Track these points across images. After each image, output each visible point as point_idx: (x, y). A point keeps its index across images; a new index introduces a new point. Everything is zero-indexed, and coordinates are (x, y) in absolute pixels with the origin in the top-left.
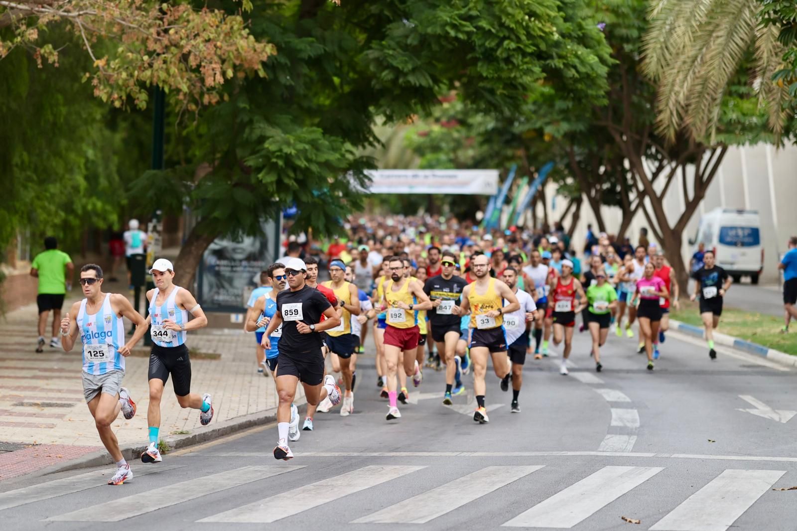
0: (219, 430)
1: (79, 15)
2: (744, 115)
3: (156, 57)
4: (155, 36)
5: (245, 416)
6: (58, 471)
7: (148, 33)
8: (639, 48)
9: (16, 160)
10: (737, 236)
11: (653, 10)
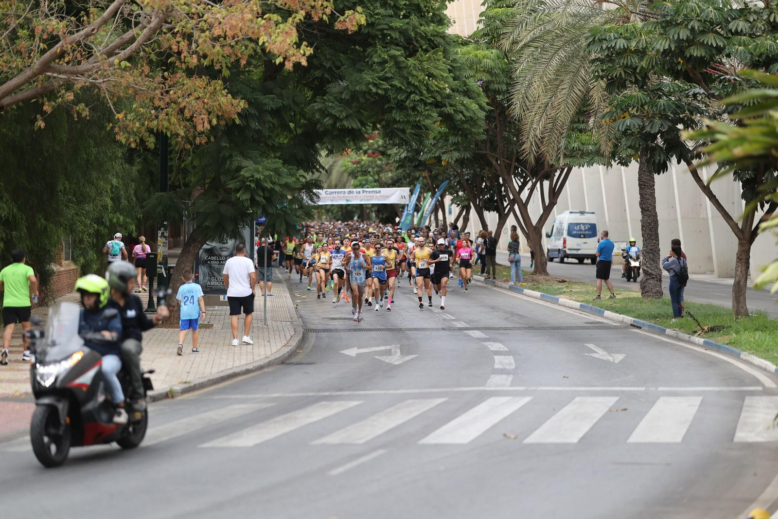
0: (213, 380)
1: (104, 82)
2: (583, 144)
3: (161, 111)
4: (159, 96)
5: (231, 369)
7: (154, 93)
8: (507, 97)
9: (60, 187)
10: (581, 230)
11: (516, 71)
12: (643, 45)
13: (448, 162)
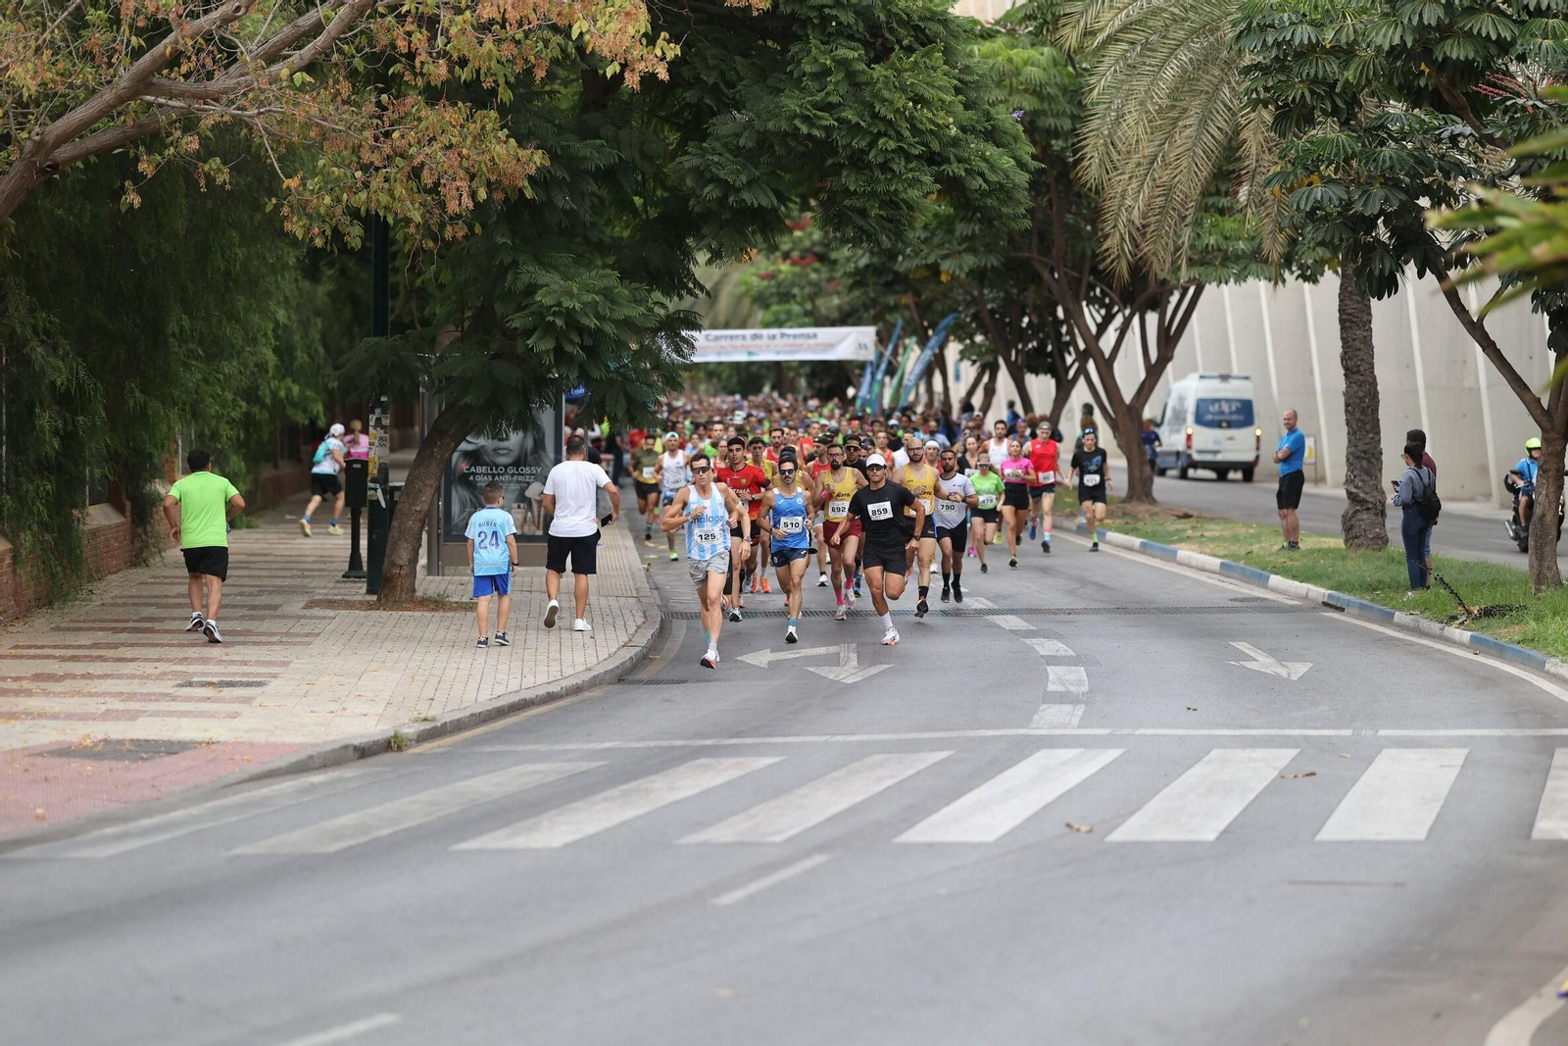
0: (480, 714)
1: (260, 113)
2: (1226, 238)
3: (374, 173)
4: (371, 142)
5: (517, 692)
6: (245, 781)
7: (360, 137)
8: (1073, 145)
9: (172, 327)
10: (1222, 413)
11: (1091, 90)
12: (1348, 36)
13: (953, 277)
